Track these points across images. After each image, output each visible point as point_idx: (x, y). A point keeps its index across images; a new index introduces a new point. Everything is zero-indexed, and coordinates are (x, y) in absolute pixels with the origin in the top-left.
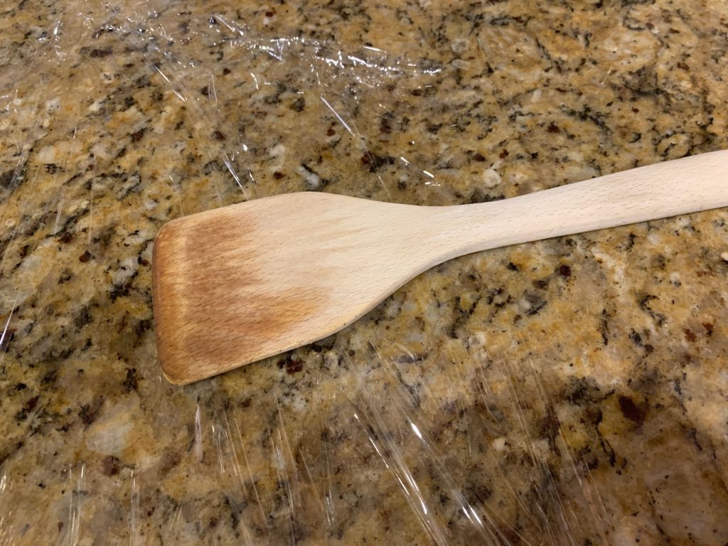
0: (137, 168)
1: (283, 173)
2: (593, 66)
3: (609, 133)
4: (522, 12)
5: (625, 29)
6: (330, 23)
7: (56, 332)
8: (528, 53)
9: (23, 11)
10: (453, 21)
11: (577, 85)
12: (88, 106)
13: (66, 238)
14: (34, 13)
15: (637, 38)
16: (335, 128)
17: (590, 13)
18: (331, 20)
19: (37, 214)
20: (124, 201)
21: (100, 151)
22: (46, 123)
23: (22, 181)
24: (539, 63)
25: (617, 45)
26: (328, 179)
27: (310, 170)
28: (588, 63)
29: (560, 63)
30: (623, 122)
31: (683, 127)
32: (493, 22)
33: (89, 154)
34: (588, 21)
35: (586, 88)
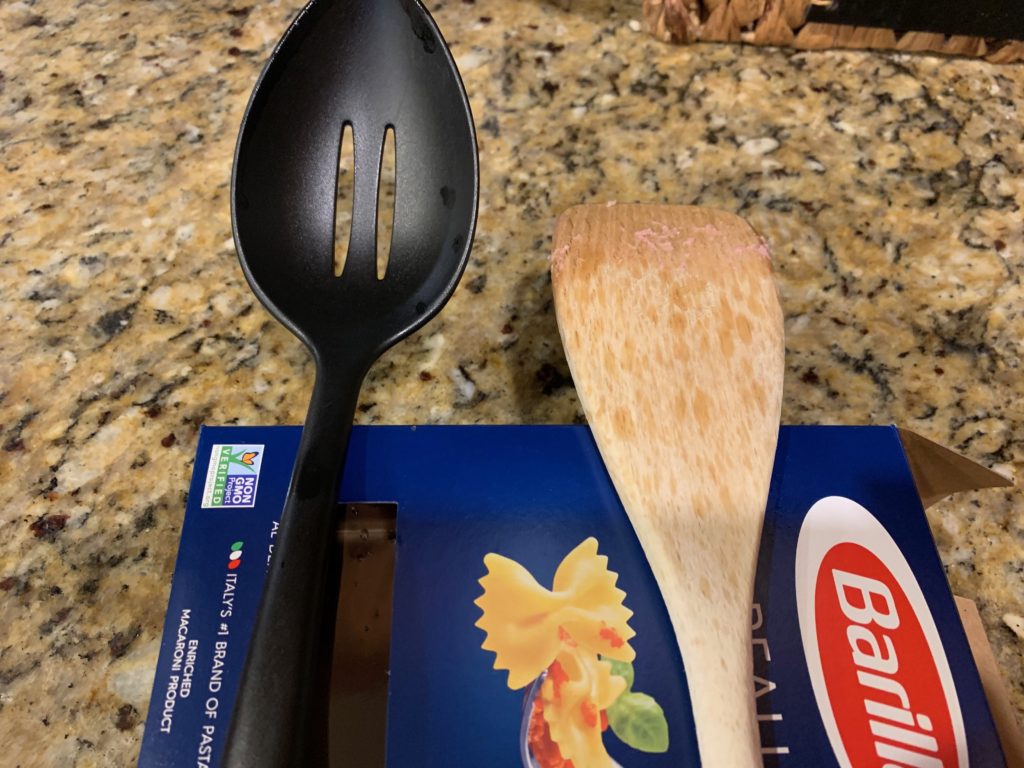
0: (259, 335)
1: (432, 374)
2: (895, 293)
3: (890, 398)
4: (816, 195)
5: (962, 244)
6: (549, 174)
7: (112, 530)
8: (807, 258)
9: (185, 104)
10: (716, 195)
11: (864, 318)
12: (224, 241)
13: (154, 411)
14: (195, 108)
15: (974, 262)
16: (515, 324)
17: (915, 211)
18: (552, 169)
19: (130, 373)
20: (233, 376)
21: (222, 304)
22: (171, 256)
23: (125, 327)
24: (819, 275)
25: (941, 266)
26: (486, 392)
27: (467, 376)
28: (890, 288)
29: (849, 280)
30: (916, 385)
31: (1003, 409)
32: (771, 205)
33: (207, 305)
34: (909, 223)
35: (876, 324)
